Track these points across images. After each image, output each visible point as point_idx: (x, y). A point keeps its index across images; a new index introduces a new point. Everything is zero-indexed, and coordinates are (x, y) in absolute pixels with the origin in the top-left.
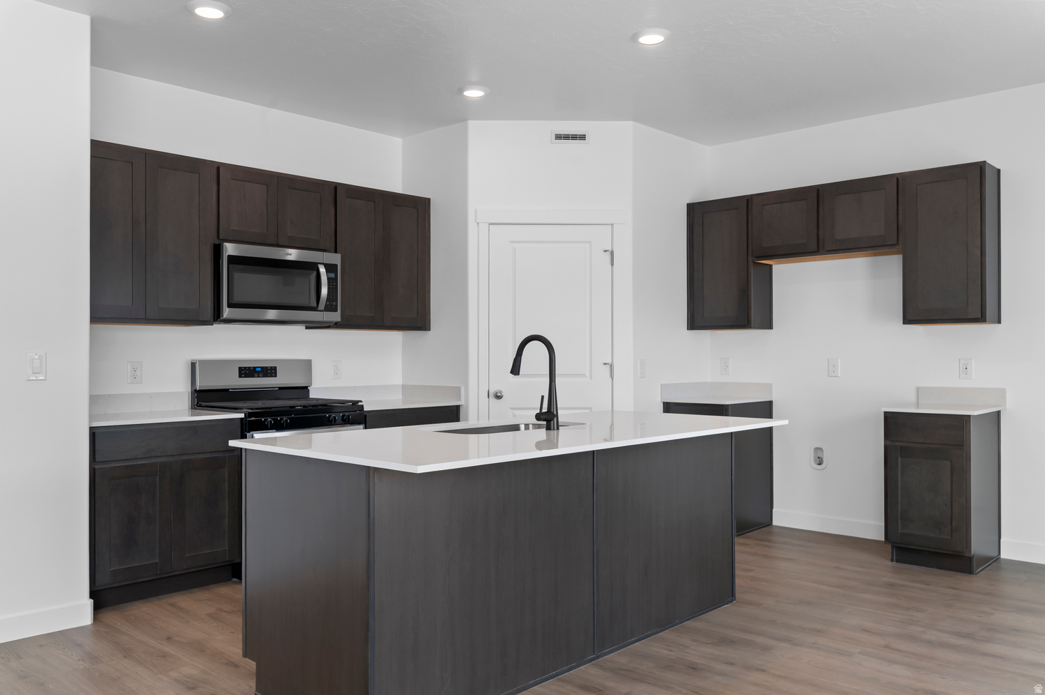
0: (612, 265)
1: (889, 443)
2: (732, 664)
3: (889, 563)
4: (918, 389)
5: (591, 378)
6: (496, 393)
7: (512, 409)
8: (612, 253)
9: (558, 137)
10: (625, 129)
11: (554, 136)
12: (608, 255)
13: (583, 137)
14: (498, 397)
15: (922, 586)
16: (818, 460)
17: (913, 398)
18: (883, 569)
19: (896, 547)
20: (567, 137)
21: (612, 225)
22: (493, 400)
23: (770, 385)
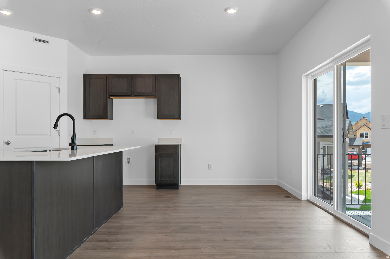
0: (59, 93)
1: (156, 154)
2: (139, 223)
3: (155, 190)
4: (159, 138)
5: (50, 135)
6: (8, 142)
7: (15, 148)
8: (59, 89)
9: (37, 40)
10: (64, 43)
11: (35, 39)
12: (58, 89)
13: (47, 42)
14: (8, 143)
15: (169, 194)
16: (128, 162)
17: (157, 141)
18: (154, 192)
19: (157, 185)
20: (40, 41)
21: (59, 78)
22: (5, 145)
23: (112, 138)
